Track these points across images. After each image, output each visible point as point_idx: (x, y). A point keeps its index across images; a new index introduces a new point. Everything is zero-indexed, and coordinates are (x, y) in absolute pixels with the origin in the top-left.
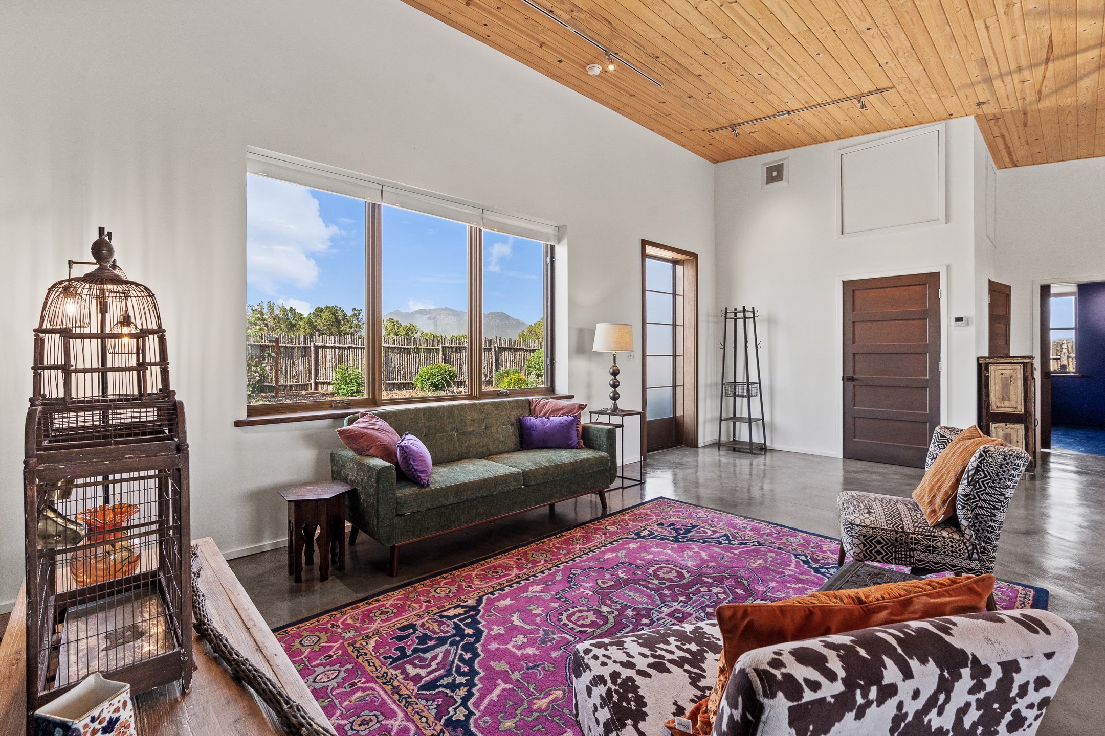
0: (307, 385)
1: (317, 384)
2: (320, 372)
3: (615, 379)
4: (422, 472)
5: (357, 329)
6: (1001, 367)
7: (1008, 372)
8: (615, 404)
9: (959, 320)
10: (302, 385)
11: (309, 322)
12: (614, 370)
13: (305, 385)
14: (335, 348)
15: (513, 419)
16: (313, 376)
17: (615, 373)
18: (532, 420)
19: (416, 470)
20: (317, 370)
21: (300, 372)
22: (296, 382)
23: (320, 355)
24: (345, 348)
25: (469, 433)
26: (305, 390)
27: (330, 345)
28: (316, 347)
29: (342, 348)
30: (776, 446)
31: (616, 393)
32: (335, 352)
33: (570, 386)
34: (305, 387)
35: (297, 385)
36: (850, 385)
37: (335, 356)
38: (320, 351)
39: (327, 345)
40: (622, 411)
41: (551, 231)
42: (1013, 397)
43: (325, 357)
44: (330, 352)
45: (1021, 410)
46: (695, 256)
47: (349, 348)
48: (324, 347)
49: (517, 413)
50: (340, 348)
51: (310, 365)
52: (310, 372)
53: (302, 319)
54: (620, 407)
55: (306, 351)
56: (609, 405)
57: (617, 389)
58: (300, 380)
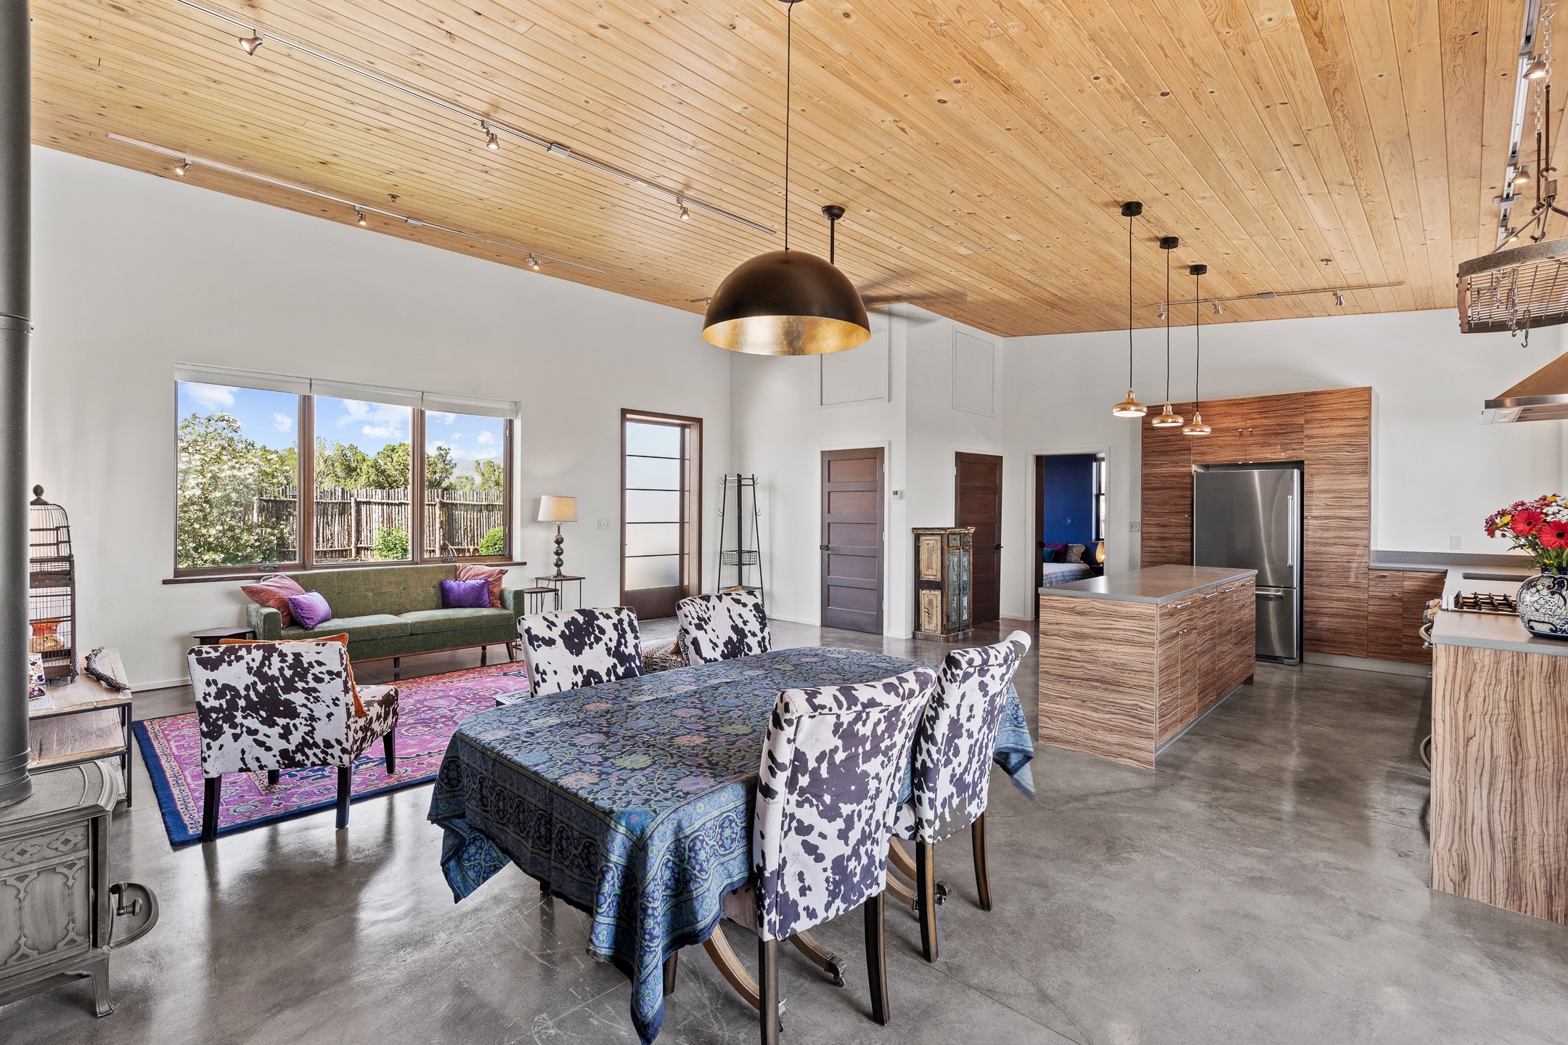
0: (346, 550)
1: (358, 550)
2: (363, 534)
3: (559, 547)
4: (308, 619)
5: (444, 475)
6: (928, 538)
7: (931, 542)
8: (559, 571)
9: (896, 493)
10: (339, 551)
11: (375, 466)
12: (557, 539)
13: (342, 551)
14: (383, 504)
15: (435, 582)
16: (353, 540)
17: (559, 541)
18: (452, 583)
19: (302, 617)
20: (358, 532)
21: (336, 535)
22: (331, 547)
23: (363, 513)
24: (395, 504)
25: (385, 593)
26: (342, 557)
27: (375, 501)
28: (358, 504)
29: (392, 504)
30: (774, 616)
31: (560, 559)
32: (383, 510)
33: (522, 554)
34: (343, 553)
35: (332, 551)
36: (826, 553)
37: (383, 516)
38: (363, 508)
39: (372, 500)
40: (564, 577)
41: (506, 406)
42: (934, 566)
43: (369, 516)
44: (376, 510)
45: (939, 578)
46: (699, 421)
47: (401, 504)
48: (368, 503)
49: (441, 577)
50: (388, 504)
51: (349, 526)
52: (349, 535)
53: (364, 460)
54: (563, 573)
55: (344, 509)
56: (554, 571)
57: (561, 557)
58: (336, 544)
